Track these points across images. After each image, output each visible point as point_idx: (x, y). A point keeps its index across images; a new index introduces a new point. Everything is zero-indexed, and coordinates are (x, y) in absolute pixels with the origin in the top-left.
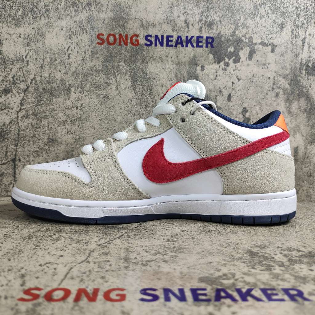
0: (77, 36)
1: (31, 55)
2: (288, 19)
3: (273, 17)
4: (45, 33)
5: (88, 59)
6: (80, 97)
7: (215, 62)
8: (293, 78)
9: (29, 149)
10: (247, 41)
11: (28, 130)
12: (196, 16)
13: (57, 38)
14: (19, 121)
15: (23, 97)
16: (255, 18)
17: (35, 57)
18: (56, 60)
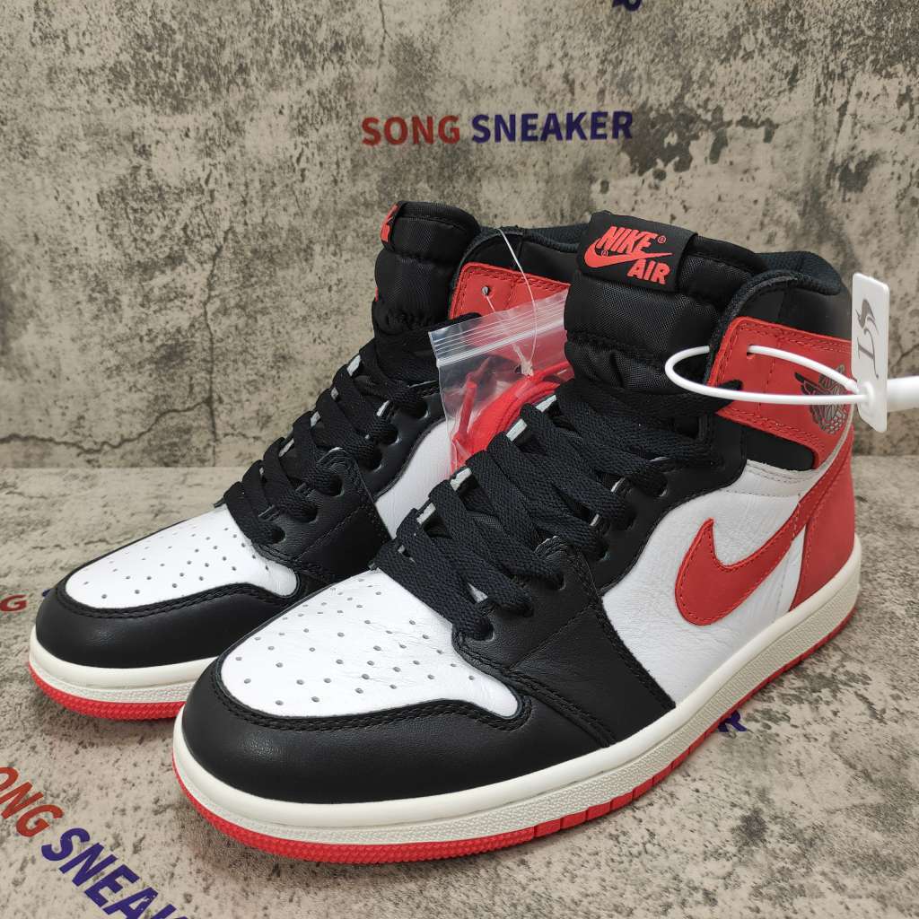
0: (317, 126)
1: (218, 177)
2: (810, 59)
3: (775, 55)
4: (244, 123)
5: (345, 179)
6: (334, 265)
7: (633, 172)
8: (809, 198)
9: (237, 377)
10: (709, 117)
11: (230, 340)
12: (591, 64)
13: (271, 133)
14: (209, 322)
15: (212, 271)
16: (732, 58)
17: (226, 180)
18: (274, 184)
